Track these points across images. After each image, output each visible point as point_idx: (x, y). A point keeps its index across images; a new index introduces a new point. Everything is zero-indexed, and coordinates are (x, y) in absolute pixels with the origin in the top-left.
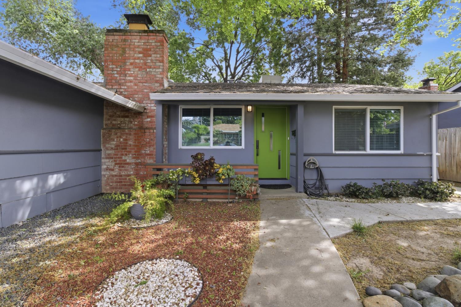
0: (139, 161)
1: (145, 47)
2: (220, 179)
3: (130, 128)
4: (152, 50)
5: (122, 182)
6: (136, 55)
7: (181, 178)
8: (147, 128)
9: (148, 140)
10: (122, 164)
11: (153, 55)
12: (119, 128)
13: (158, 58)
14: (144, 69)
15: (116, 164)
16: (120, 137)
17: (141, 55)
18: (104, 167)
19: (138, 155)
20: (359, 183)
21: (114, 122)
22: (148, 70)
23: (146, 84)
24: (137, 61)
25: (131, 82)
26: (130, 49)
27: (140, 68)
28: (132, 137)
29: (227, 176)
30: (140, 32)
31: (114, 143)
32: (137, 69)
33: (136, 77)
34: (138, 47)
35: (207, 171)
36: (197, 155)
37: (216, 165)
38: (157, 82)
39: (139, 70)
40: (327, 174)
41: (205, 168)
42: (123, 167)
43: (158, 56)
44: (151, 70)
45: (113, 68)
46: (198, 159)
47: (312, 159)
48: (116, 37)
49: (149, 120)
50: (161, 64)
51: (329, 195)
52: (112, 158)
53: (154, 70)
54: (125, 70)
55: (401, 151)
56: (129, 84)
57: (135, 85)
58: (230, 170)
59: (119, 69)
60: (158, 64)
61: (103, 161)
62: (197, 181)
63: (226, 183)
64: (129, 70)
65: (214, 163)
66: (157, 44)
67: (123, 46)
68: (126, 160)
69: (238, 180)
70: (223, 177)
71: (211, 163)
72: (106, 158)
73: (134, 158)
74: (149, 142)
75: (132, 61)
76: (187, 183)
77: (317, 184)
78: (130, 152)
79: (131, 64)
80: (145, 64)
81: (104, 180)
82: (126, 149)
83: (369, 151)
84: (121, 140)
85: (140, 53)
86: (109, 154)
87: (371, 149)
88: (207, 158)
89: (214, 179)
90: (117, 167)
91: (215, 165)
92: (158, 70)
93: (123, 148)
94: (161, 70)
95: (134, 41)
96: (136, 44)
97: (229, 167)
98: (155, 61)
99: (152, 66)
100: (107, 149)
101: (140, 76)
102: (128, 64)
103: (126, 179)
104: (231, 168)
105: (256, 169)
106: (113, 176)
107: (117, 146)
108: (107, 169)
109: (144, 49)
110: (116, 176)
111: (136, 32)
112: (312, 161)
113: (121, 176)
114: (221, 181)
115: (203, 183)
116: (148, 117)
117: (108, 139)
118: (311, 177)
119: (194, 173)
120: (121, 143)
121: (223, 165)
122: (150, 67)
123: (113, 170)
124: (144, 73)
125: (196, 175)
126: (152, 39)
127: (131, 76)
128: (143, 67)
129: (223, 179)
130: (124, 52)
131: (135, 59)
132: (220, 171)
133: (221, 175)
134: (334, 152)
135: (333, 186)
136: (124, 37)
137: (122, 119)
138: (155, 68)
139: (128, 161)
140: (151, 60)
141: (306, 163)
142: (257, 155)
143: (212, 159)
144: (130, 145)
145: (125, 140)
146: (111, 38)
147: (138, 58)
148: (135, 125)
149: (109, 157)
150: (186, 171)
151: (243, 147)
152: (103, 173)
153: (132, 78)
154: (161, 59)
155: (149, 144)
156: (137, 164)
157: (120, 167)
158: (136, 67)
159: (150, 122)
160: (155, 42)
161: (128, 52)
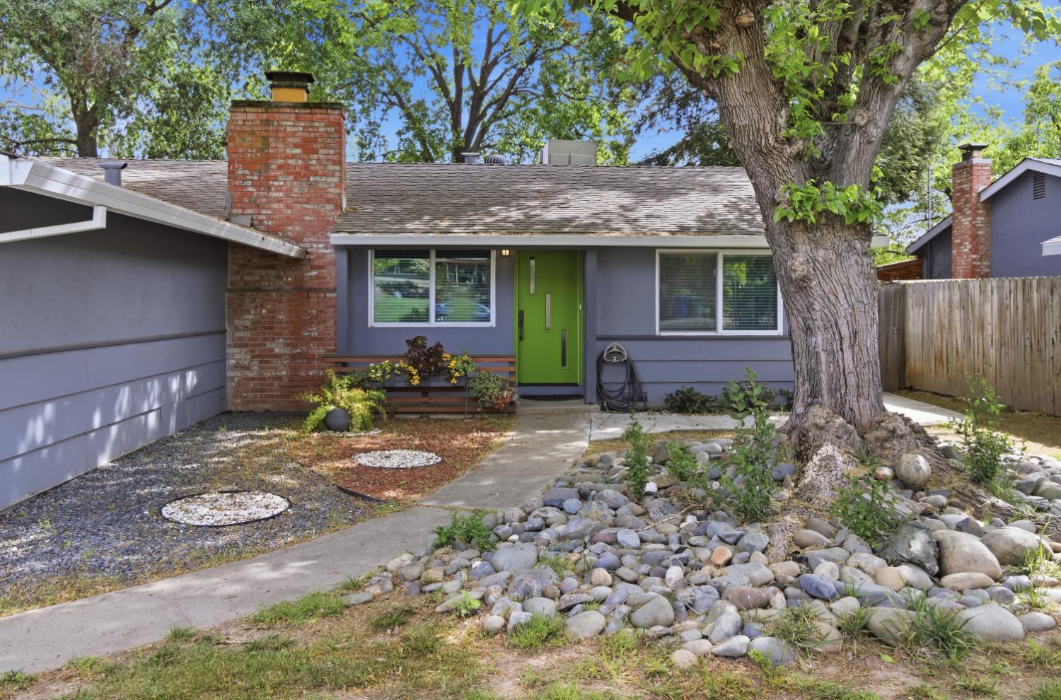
0: (299, 350)
1: (306, 135)
2: (452, 377)
3: (279, 290)
4: (320, 140)
5: (265, 390)
6: (288, 151)
7: (388, 377)
8: (311, 290)
9: (314, 312)
10: (265, 356)
11: (322, 151)
12: (258, 289)
13: (330, 157)
14: (304, 177)
15: (253, 357)
16: (262, 307)
17: (298, 151)
18: (231, 362)
19: (296, 339)
20: (697, 389)
21: (247, 278)
22: (312, 179)
23: (308, 206)
24: (291, 162)
25: (279, 201)
26: (277, 138)
27: (297, 176)
28: (283, 306)
29: (463, 373)
30: (295, 106)
31: (250, 317)
32: (291, 178)
33: (288, 192)
34: (294, 134)
35: (431, 364)
36: (416, 340)
37: (446, 356)
38: (329, 201)
39: (295, 179)
40: (643, 373)
41: (427, 360)
42: (267, 362)
43: (332, 152)
44: (318, 178)
45: (244, 175)
46: (418, 347)
47: (614, 344)
48: (250, 117)
49: (314, 273)
50: (338, 168)
51: (645, 410)
52: (246, 346)
53: (324, 179)
54: (268, 179)
55: (780, 331)
56: (276, 206)
57: (288, 207)
58: (468, 363)
59: (256, 178)
60: (331, 167)
61: (229, 351)
62: (416, 382)
63: (462, 384)
64: (276, 179)
65: (442, 352)
66: (328, 129)
67: (264, 134)
68: (273, 350)
69: (480, 379)
70: (457, 374)
71: (437, 352)
72: (235, 346)
73: (288, 345)
74: (317, 316)
75: (281, 162)
76: (398, 385)
77: (626, 390)
78: (280, 334)
79: (280, 167)
80: (307, 167)
81: (231, 385)
82: (272, 328)
83: (721, 332)
84: (264, 311)
85: (296, 146)
86: (240, 339)
87: (726, 328)
88: (430, 344)
89: (442, 378)
90: (256, 362)
91: (444, 355)
92: (330, 180)
93: (266, 327)
94: (336, 180)
95: (284, 123)
96: (288, 129)
97: (466, 358)
98: (324, 163)
99: (320, 172)
100: (237, 329)
101: (296, 190)
102: (274, 167)
103: (272, 385)
104: (470, 360)
105: (512, 363)
106: (248, 379)
107: (255, 323)
108: (237, 367)
109: (304, 139)
110: (253, 379)
111: (289, 107)
112: (615, 349)
113: (264, 379)
114: (454, 381)
115: (424, 385)
116: (313, 268)
117: (238, 310)
118: (614, 378)
119: (411, 368)
120: (262, 317)
121: (457, 356)
122: (316, 174)
123: (248, 368)
124: (304, 184)
125: (414, 372)
126: (318, 120)
127: (279, 189)
128: (303, 173)
129: (457, 378)
130: (266, 144)
131: (287, 157)
132: (453, 364)
133: (453, 371)
134: (658, 333)
135: (655, 395)
136: (265, 116)
137: (263, 272)
138: (324, 175)
139: (277, 350)
140: (319, 160)
141: (605, 354)
142: (521, 338)
143: (439, 345)
144: (281, 322)
145: (269, 311)
146: (240, 117)
147: (293, 157)
148: (287, 283)
149: (240, 344)
150: (397, 365)
151: (493, 323)
152: (229, 374)
153: (281, 194)
154: (335, 158)
155: (317, 320)
156: (293, 357)
157: (261, 362)
158: (288, 174)
159: (317, 277)
160: (326, 126)
161: (273, 145)
